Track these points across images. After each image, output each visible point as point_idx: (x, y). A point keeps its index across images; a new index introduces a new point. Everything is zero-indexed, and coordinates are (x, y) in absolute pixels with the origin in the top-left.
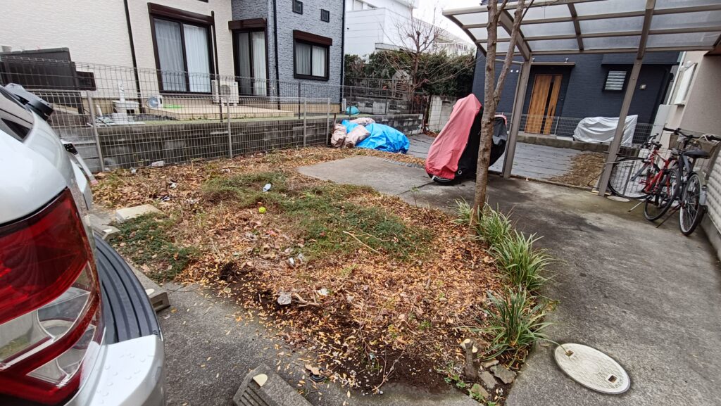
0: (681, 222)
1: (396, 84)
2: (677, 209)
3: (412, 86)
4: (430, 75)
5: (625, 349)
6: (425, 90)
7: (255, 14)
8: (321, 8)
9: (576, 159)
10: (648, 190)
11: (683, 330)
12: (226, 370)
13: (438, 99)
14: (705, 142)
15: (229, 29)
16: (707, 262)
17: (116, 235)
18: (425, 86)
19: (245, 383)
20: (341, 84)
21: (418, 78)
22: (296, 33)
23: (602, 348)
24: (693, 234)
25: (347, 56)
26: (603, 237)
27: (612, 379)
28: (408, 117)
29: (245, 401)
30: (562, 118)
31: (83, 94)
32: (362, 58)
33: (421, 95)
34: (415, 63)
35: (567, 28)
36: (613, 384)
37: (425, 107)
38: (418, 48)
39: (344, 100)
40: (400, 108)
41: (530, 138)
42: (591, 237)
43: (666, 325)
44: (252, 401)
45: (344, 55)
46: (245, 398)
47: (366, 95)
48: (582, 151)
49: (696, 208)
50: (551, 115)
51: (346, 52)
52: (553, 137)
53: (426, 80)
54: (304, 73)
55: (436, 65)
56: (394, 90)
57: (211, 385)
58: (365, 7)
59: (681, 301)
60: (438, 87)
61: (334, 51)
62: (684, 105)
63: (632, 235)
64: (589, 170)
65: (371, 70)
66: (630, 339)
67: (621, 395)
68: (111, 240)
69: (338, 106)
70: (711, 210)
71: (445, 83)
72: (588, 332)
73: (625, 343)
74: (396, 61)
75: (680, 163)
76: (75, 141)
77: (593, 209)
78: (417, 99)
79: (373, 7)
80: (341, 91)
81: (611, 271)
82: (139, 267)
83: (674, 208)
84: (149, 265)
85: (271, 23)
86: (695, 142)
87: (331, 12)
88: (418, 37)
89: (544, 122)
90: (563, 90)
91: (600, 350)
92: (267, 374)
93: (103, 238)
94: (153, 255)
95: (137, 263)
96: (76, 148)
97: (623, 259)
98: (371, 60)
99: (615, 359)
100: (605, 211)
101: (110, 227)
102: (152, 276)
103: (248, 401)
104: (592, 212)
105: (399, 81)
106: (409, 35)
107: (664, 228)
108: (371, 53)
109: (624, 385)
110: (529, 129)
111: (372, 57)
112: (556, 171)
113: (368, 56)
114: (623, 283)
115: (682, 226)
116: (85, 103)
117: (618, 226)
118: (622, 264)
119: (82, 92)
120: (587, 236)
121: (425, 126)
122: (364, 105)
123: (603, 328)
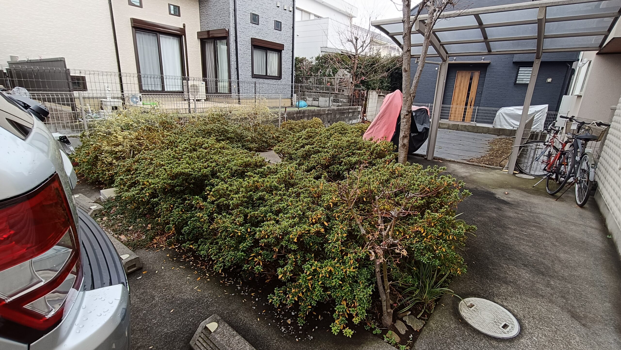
0: (577, 196)
1: (338, 81)
2: (572, 184)
3: (351, 83)
4: (367, 73)
5: (519, 302)
6: (363, 85)
7: (220, 26)
8: (274, 19)
9: (493, 143)
10: (549, 168)
11: (569, 286)
12: (185, 320)
13: (374, 93)
14: (594, 127)
15: (198, 38)
16: (596, 229)
17: (100, 211)
18: (363, 82)
19: (199, 330)
20: (292, 82)
21: (357, 76)
22: (253, 40)
23: (499, 301)
24: (586, 205)
25: (297, 58)
26: (509, 209)
27: (505, 326)
28: (349, 109)
29: (199, 344)
30: (480, 108)
31: (76, 94)
32: (310, 60)
33: (359, 91)
34: (354, 63)
35: (477, 34)
36: (505, 330)
37: (363, 100)
38: (357, 50)
39: (295, 95)
40: (341, 102)
41: (453, 125)
42: (498, 209)
43: (555, 282)
44: (205, 344)
45: (294, 58)
46: (200, 342)
47: (313, 91)
48: (498, 136)
49: (587, 184)
50: (471, 106)
51: (296, 56)
52: (473, 124)
53: (363, 78)
54: (260, 74)
55: (372, 65)
56: (336, 87)
57: (173, 332)
58: (312, 17)
59: (570, 262)
60: (374, 83)
61: (286, 55)
62: (581, 96)
63: (534, 207)
64: (503, 152)
65: (317, 70)
66: (524, 293)
67: (511, 340)
68: (95, 215)
69: (290, 100)
70: (601, 186)
71: (380, 79)
72: (488, 288)
73: (519, 297)
74: (338, 62)
75: (575, 145)
76: (68, 133)
77: (502, 185)
78: (356, 93)
79: (318, 17)
80: (292, 88)
81: (512, 237)
82: (118, 237)
83: (570, 183)
84: (126, 236)
85: (232, 33)
86: (587, 128)
87: (282, 23)
88: (356, 42)
89: (465, 112)
90: (481, 84)
91: (497, 303)
92: (218, 322)
93: (89, 214)
94: (130, 227)
95: (116, 234)
96: (69, 139)
97: (524, 228)
98: (317, 62)
99: (509, 310)
100: (513, 187)
101: (95, 204)
102: (128, 244)
103: (202, 344)
104: (501, 188)
105: (341, 79)
106: (348, 40)
107: (563, 200)
108: (317, 56)
109: (514, 331)
110: (452, 118)
111: (317, 59)
112: (475, 154)
113: (314, 59)
114: (522, 248)
115: (577, 198)
116: (77, 102)
117: (523, 199)
118: (522, 231)
119: (75, 92)
120: (495, 208)
121: (363, 116)
122: (311, 99)
123: (502, 285)
